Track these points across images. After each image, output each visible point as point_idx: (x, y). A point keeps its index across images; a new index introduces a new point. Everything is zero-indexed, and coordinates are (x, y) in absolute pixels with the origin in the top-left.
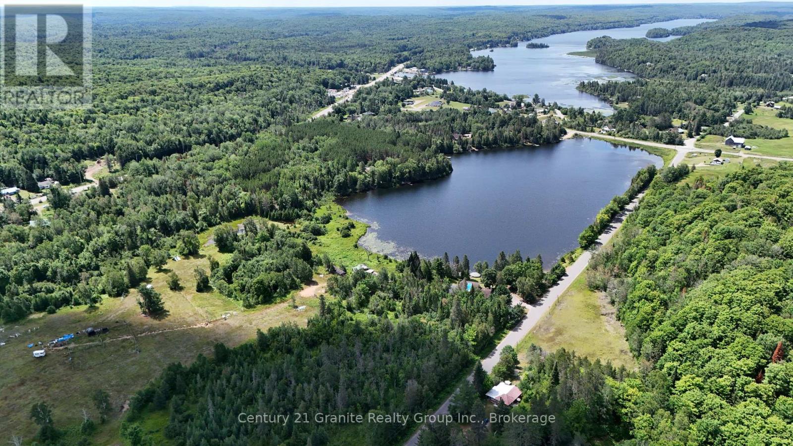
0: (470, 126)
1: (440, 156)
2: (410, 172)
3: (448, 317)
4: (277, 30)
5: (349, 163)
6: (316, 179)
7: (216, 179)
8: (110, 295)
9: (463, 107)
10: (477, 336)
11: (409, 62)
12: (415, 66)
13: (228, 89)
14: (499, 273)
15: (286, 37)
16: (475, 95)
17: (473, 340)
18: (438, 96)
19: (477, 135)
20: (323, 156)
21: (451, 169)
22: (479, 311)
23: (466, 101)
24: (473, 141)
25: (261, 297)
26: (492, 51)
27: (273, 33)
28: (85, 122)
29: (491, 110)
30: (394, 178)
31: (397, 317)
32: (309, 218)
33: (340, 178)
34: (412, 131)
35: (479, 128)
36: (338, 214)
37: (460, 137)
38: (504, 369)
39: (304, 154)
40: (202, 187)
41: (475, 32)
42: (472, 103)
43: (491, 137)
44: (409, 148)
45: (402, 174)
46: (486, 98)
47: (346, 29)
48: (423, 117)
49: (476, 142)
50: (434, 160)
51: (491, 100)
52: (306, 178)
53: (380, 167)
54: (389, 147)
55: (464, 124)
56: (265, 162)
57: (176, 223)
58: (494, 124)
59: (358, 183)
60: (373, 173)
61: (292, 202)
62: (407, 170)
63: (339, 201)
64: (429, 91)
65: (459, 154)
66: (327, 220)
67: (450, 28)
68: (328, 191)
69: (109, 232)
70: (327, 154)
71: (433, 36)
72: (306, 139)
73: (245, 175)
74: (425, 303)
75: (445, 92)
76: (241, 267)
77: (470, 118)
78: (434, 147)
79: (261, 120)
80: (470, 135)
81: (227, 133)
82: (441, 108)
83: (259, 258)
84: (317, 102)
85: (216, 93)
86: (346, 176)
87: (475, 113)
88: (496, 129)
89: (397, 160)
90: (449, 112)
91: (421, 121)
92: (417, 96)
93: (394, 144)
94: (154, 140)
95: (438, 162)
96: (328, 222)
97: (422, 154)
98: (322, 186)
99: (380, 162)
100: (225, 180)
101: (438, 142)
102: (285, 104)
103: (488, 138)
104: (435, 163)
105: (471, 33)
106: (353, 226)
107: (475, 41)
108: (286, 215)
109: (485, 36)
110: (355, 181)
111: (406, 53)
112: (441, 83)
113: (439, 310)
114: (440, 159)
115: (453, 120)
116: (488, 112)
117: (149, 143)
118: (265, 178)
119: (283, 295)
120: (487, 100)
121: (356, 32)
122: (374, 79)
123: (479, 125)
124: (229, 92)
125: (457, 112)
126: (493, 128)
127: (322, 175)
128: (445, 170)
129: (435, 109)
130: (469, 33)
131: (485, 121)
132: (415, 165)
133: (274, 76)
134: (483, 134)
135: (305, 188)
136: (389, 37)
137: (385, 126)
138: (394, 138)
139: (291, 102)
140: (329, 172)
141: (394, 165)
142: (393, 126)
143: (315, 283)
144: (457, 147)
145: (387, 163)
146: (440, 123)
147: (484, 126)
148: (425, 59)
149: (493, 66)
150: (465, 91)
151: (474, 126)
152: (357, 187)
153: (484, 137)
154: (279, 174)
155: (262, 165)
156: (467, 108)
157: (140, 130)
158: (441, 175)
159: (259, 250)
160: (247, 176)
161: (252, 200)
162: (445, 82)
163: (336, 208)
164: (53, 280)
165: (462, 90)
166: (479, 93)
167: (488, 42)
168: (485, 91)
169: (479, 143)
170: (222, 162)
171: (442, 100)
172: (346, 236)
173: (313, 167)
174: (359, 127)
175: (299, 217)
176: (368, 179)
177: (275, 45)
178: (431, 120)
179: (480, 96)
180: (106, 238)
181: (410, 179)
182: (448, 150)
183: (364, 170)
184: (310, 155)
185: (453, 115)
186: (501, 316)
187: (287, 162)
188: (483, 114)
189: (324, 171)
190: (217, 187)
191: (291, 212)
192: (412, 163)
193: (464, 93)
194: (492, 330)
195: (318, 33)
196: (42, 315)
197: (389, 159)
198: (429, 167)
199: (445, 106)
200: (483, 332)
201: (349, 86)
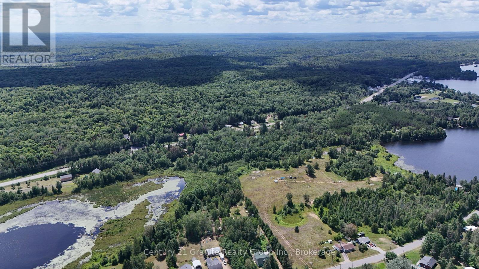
0: (459, 114)
1: (440, 129)
2: (421, 134)
3: (444, 199)
4: (332, 49)
5: (387, 126)
6: (370, 132)
7: (323, 127)
8: (292, 167)
9: (454, 102)
10: (459, 207)
11: (417, 72)
12: (421, 75)
13: (317, 84)
14: (472, 186)
15: (338, 53)
16: (462, 95)
17: (457, 209)
18: (437, 94)
19: (463, 119)
20: (373, 122)
21: (446, 136)
22: (461, 198)
23: (456, 99)
24: (460, 122)
25: (354, 177)
26: (476, 66)
27: (330, 51)
28: (260, 97)
29: (473, 105)
30: (412, 136)
31: (417, 195)
32: (368, 149)
33: (383, 133)
34: (422, 113)
35: (464, 116)
36: (383, 150)
37: (452, 119)
38: (473, 221)
39: (363, 120)
40: (318, 130)
41: (464, 53)
42: (460, 100)
43: (472, 121)
44: (421, 122)
45: (417, 135)
46: (470, 98)
47: (374, 49)
48: (428, 106)
49: (462, 123)
50: (436, 130)
51: (474, 99)
52: (365, 131)
53: (405, 130)
54: (410, 121)
55: (455, 112)
56: (345, 122)
57: (310, 144)
58: (475, 114)
59: (392, 137)
60: (400, 133)
61: (360, 141)
62: (420, 133)
63: (382, 144)
64: (431, 91)
65: (450, 128)
66: (377, 152)
67: (446, 50)
68: (376, 139)
69: (286, 143)
70: (375, 121)
71: (433, 55)
72: (363, 113)
73: (336, 127)
74: (432, 191)
75: (442, 92)
76: (343, 164)
77: (459, 109)
78: (435, 123)
79: (336, 101)
80: (458, 119)
81: (321, 107)
82: (439, 102)
83: (350, 162)
84: (363, 93)
85: (312, 86)
86: (386, 132)
87: (463, 106)
88: (476, 117)
89: (414, 128)
90: (445, 104)
91: (426, 108)
92: (423, 93)
93: (412, 119)
94: (291, 107)
95: (438, 131)
96: (378, 153)
97: (429, 126)
98: (373, 136)
99: (405, 128)
100: (327, 128)
101: (438, 121)
102: (347, 94)
103: (470, 122)
104: (437, 132)
105: (462, 53)
106: (391, 156)
107: (464, 59)
108: (357, 147)
109: (471, 56)
110: (390, 135)
111: (414, 66)
112: (440, 87)
113: (440, 195)
114: (440, 130)
115: (448, 109)
116: (471, 107)
117: (290, 109)
118: (345, 129)
119: (363, 178)
120: (471, 99)
121: (380, 51)
122: (395, 82)
123: (465, 113)
124: (317, 86)
125: (450, 105)
126: (474, 116)
127: (373, 131)
128: (442, 136)
129: (436, 102)
130: (459, 54)
131: (469, 112)
132: (425, 131)
133: (339, 78)
134: (467, 119)
135: (365, 136)
136: (403, 55)
137: (405, 110)
138: (412, 116)
139: (350, 93)
140: (377, 130)
141: (413, 130)
142: (410, 109)
143: (376, 177)
144: (449, 124)
145: (409, 128)
146: (439, 111)
147: (468, 114)
148: (428, 71)
149: (477, 77)
150: (456, 92)
151: (461, 115)
152: (392, 138)
153: (468, 120)
154: (352, 128)
155: (343, 123)
156: (457, 103)
157: (283, 102)
158: (439, 138)
159: (349, 159)
160: (336, 128)
161: (341, 138)
162: (442, 86)
163: (381, 147)
164: (270, 158)
165: (453, 91)
166: (465, 94)
167: (474, 60)
168: (469, 93)
169: (464, 123)
170: (325, 120)
171: (440, 97)
172: (388, 160)
173: (369, 127)
174: (390, 108)
175: (363, 148)
176: (397, 136)
177: (334, 59)
178: (433, 108)
179: (466, 97)
180: (285, 145)
181: (421, 138)
182: (445, 126)
183: (395, 131)
184: (366, 121)
185: (447, 106)
186: (472, 203)
187: (355, 123)
188: (468, 107)
189: (374, 129)
190: (324, 131)
191: (360, 146)
192: (423, 130)
193: (454, 93)
194: (467, 207)
195: (356, 51)
196: (270, 169)
197: (410, 127)
198: (433, 133)
199: (442, 101)
200: (463, 206)
201: (380, 85)
